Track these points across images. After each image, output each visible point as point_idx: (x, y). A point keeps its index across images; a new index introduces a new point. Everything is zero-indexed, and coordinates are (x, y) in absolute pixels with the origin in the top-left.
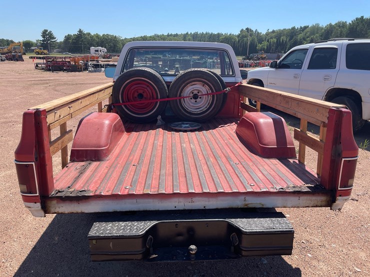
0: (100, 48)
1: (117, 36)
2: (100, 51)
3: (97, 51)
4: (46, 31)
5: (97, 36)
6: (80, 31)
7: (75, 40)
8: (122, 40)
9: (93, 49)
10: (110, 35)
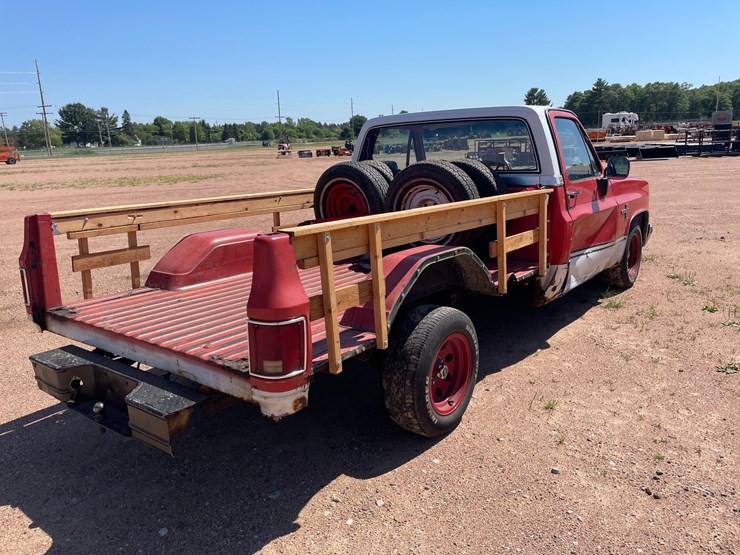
0: (625, 113)
1: (680, 84)
2: (623, 120)
3: (617, 120)
4: (534, 90)
5: (634, 88)
6: (600, 83)
7: (587, 101)
8: (693, 91)
9: (607, 117)
10: (662, 84)
